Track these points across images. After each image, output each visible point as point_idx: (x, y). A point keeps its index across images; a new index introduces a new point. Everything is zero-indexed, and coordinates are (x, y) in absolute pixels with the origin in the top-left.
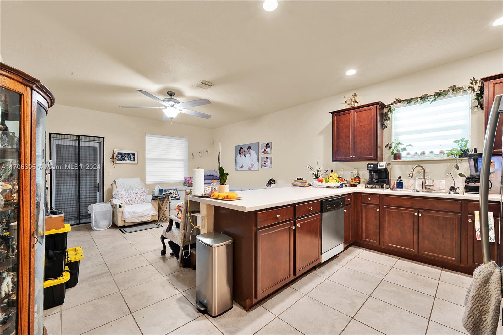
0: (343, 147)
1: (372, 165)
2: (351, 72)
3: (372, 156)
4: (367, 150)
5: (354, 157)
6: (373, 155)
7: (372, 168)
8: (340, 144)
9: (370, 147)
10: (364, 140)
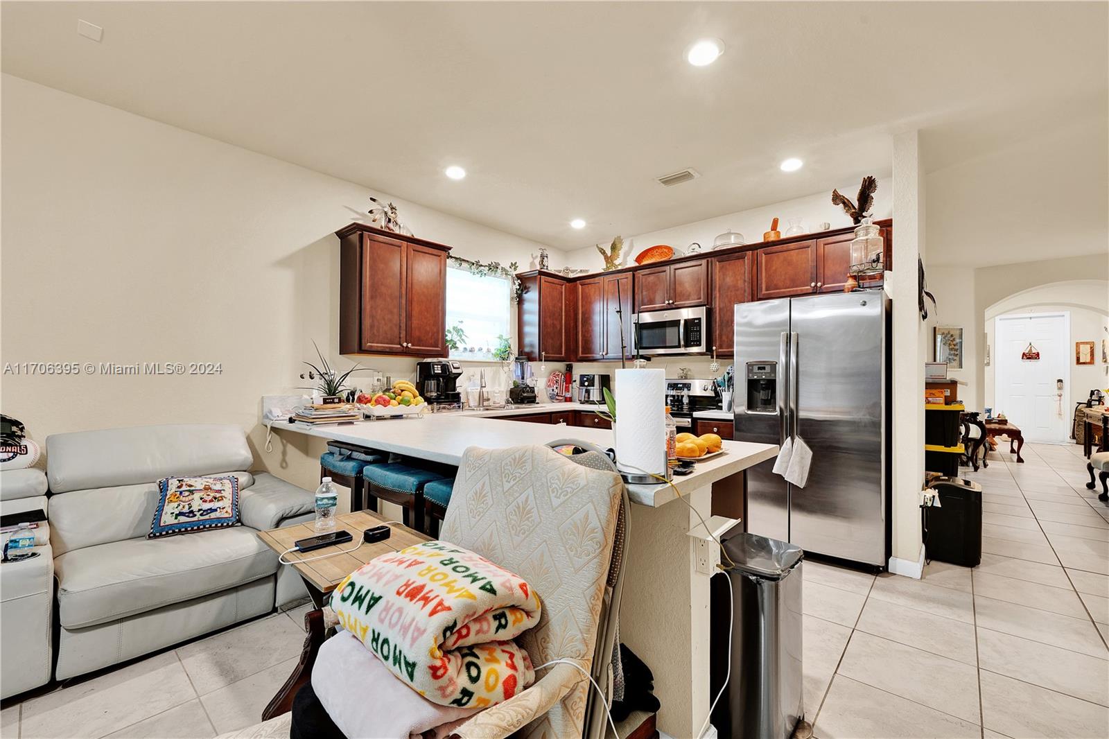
0: (384, 319)
1: (439, 365)
2: (455, 173)
3: (438, 347)
4: (430, 334)
5: (410, 345)
6: (440, 346)
7: (440, 372)
8: (379, 311)
9: (435, 330)
10: (426, 313)
